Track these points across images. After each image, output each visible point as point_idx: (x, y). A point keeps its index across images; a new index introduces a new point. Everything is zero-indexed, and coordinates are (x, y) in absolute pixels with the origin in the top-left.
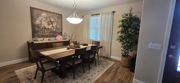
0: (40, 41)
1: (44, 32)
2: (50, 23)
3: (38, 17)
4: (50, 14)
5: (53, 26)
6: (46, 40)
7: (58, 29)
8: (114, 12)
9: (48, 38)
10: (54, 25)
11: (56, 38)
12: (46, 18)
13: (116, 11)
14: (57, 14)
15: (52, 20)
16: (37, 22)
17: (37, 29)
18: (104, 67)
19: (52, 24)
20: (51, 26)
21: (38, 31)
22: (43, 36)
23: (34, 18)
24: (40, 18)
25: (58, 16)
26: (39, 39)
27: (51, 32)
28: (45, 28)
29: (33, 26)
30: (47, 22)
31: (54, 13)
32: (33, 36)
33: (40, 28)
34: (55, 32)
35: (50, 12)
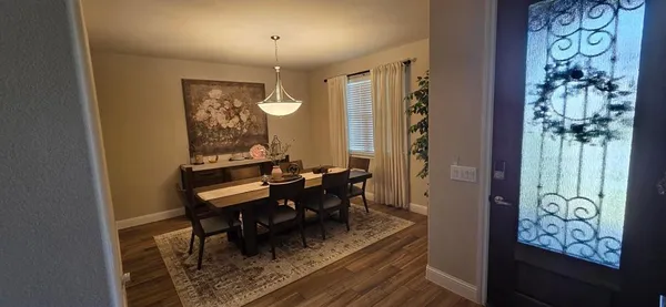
0: (208, 163)
1: (219, 138)
2: (233, 112)
3: (201, 101)
4: (231, 90)
5: (241, 121)
6: (223, 161)
7: (256, 127)
8: (408, 63)
9: (229, 156)
10: (244, 117)
11: (251, 153)
12: (221, 101)
13: (415, 60)
14: (250, 85)
15: (238, 103)
16: (200, 115)
17: (200, 134)
18: (369, 235)
19: (238, 115)
20: (236, 119)
21: (202, 139)
22: (216, 151)
23: (191, 106)
24: (207, 103)
25: (251, 89)
26: (206, 159)
27: (235, 139)
28: (220, 128)
29: (192, 125)
30: (225, 113)
31: (241, 84)
32: (193, 152)
33: (208, 130)
34: (247, 137)
35: (230, 84)
